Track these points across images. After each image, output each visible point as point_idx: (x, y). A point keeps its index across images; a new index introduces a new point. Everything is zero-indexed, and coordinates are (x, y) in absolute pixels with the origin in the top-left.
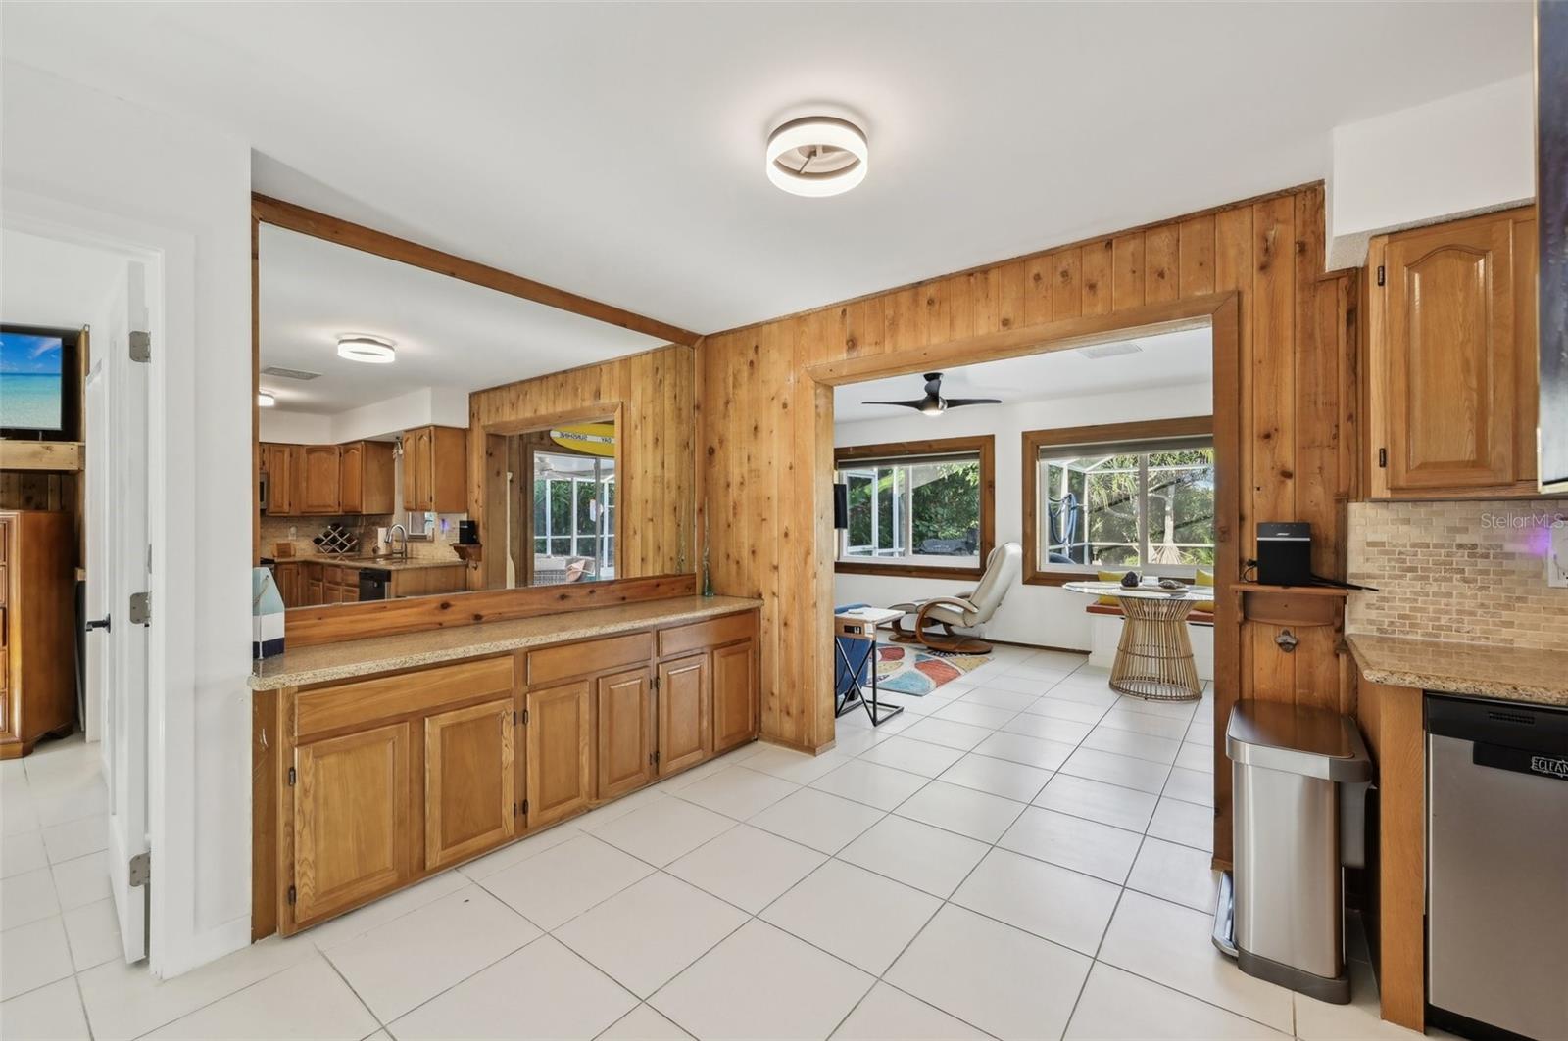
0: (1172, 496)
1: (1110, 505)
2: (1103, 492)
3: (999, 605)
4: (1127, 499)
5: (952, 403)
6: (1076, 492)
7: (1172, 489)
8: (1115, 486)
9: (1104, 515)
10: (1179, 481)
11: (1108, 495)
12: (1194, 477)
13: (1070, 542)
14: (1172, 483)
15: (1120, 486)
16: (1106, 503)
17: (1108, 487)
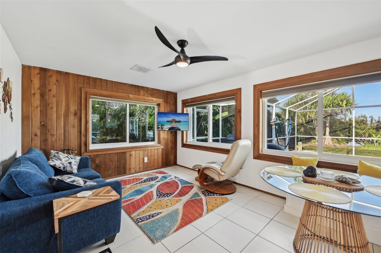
0: (329, 120)
1: (306, 123)
2: (303, 119)
3: (241, 168)
4: (312, 121)
5: (194, 60)
6: (292, 118)
7: (329, 118)
8: (308, 117)
9: (304, 126)
10: (331, 115)
11: (305, 120)
12: (337, 114)
13: (289, 136)
14: (329, 116)
15: (309, 117)
16: (304, 122)
17: (305, 117)
